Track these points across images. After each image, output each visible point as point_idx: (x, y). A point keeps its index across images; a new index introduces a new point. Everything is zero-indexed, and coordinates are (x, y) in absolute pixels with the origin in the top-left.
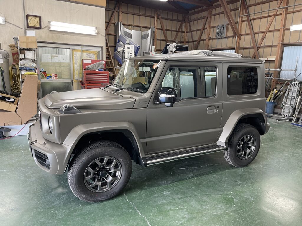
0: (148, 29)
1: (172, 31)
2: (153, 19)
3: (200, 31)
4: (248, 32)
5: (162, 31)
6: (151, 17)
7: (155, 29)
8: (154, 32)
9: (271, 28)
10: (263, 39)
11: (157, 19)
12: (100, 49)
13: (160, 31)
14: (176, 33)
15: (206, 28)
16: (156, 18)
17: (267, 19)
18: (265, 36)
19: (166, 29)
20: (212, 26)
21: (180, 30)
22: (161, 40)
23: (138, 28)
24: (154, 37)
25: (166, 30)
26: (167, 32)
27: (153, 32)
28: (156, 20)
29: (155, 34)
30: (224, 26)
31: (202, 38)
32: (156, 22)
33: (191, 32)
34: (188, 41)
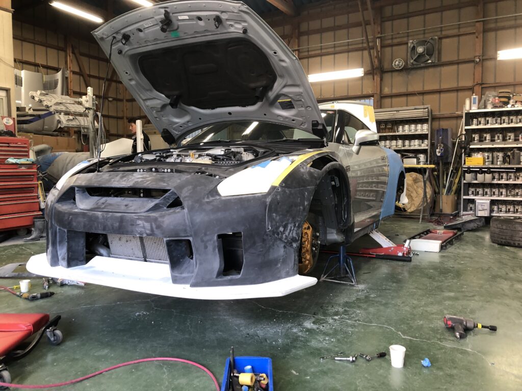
0: (55, 71)
1: (99, 78)
2: (62, 54)
6: (59, 49)
7: (68, 72)
8: (67, 78)
11: (71, 54)
13: (78, 76)
16: (69, 51)
19: (88, 73)
24: (67, 88)
26: (92, 79)
27: (65, 79)
28: (70, 56)
29: (69, 82)
32: (70, 59)
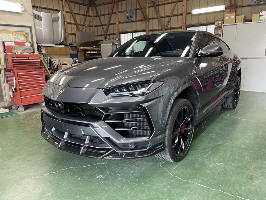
0: (57, 12)
1: (80, 15)
2: (60, 2)
3: (108, 16)
4: (155, 16)
5: (71, 14)
7: (64, 12)
9: (175, 13)
10: (169, 22)
12: (28, 29)
13: (69, 14)
14: (84, 17)
15: (115, 13)
17: (170, 5)
18: (171, 19)
19: (74, 12)
20: (120, 10)
21: (88, 15)
22: (71, 24)
23: (47, 10)
24: (64, 21)
25: (75, 14)
26: (76, 15)
27: (63, 16)
28: (64, 3)
29: (65, 17)
30: (132, 11)
31: (111, 22)
32: (64, 5)
33: (99, 16)
34: (96, 25)
